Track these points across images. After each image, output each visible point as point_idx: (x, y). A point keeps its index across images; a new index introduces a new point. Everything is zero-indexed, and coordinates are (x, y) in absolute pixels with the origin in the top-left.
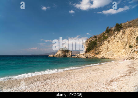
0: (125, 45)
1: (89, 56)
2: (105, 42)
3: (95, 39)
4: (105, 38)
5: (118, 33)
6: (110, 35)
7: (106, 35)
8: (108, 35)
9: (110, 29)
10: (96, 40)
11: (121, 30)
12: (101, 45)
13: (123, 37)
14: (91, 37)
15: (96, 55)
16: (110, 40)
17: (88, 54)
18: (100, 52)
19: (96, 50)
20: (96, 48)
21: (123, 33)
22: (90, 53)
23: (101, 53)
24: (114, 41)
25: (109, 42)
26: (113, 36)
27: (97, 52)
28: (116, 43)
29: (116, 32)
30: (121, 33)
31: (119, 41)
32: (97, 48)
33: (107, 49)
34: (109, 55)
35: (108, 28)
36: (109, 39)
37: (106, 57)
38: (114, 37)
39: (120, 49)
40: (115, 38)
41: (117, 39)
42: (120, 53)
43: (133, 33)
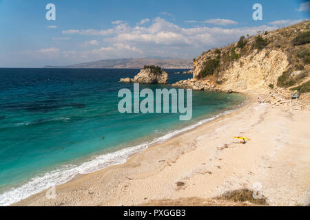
0: (266, 74)
1: (205, 86)
2: (235, 64)
3: (217, 55)
4: (236, 57)
5: (258, 53)
6: (244, 53)
7: (238, 52)
8: (241, 51)
9: (246, 42)
10: (219, 57)
11: (264, 50)
12: (227, 69)
13: (265, 61)
14: (209, 51)
15: (218, 86)
16: (244, 61)
17: (203, 82)
18: (225, 80)
19: (217, 76)
20: (218, 72)
21: (266, 54)
22: (207, 81)
23: (227, 82)
24: (251, 64)
25: (242, 64)
26: (249, 56)
27: (219, 80)
28: (252, 69)
29: (256, 51)
30: (263, 53)
31: (259, 66)
32: (220, 73)
33: (238, 77)
34: (239, 86)
35: (243, 38)
36: (242, 59)
37: (234, 91)
38: (252, 57)
39: (258, 79)
40: (253, 60)
41: (255, 62)
42: (257, 86)
43: (279, 60)
